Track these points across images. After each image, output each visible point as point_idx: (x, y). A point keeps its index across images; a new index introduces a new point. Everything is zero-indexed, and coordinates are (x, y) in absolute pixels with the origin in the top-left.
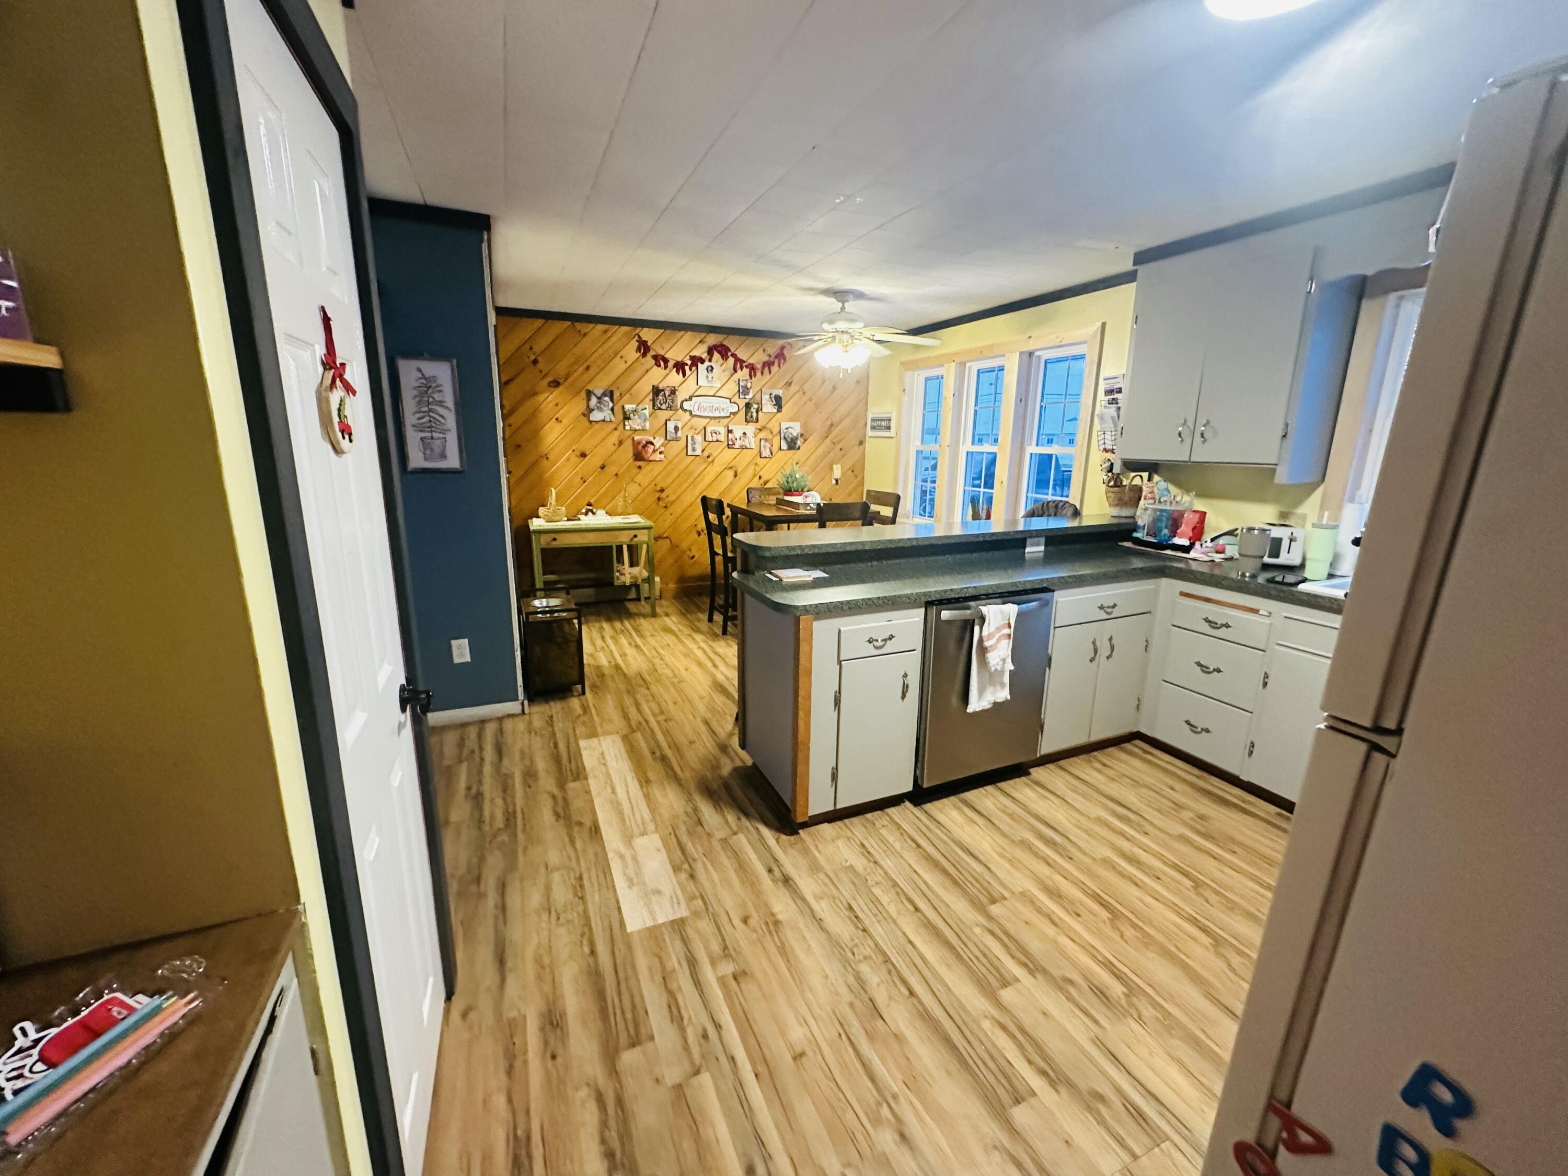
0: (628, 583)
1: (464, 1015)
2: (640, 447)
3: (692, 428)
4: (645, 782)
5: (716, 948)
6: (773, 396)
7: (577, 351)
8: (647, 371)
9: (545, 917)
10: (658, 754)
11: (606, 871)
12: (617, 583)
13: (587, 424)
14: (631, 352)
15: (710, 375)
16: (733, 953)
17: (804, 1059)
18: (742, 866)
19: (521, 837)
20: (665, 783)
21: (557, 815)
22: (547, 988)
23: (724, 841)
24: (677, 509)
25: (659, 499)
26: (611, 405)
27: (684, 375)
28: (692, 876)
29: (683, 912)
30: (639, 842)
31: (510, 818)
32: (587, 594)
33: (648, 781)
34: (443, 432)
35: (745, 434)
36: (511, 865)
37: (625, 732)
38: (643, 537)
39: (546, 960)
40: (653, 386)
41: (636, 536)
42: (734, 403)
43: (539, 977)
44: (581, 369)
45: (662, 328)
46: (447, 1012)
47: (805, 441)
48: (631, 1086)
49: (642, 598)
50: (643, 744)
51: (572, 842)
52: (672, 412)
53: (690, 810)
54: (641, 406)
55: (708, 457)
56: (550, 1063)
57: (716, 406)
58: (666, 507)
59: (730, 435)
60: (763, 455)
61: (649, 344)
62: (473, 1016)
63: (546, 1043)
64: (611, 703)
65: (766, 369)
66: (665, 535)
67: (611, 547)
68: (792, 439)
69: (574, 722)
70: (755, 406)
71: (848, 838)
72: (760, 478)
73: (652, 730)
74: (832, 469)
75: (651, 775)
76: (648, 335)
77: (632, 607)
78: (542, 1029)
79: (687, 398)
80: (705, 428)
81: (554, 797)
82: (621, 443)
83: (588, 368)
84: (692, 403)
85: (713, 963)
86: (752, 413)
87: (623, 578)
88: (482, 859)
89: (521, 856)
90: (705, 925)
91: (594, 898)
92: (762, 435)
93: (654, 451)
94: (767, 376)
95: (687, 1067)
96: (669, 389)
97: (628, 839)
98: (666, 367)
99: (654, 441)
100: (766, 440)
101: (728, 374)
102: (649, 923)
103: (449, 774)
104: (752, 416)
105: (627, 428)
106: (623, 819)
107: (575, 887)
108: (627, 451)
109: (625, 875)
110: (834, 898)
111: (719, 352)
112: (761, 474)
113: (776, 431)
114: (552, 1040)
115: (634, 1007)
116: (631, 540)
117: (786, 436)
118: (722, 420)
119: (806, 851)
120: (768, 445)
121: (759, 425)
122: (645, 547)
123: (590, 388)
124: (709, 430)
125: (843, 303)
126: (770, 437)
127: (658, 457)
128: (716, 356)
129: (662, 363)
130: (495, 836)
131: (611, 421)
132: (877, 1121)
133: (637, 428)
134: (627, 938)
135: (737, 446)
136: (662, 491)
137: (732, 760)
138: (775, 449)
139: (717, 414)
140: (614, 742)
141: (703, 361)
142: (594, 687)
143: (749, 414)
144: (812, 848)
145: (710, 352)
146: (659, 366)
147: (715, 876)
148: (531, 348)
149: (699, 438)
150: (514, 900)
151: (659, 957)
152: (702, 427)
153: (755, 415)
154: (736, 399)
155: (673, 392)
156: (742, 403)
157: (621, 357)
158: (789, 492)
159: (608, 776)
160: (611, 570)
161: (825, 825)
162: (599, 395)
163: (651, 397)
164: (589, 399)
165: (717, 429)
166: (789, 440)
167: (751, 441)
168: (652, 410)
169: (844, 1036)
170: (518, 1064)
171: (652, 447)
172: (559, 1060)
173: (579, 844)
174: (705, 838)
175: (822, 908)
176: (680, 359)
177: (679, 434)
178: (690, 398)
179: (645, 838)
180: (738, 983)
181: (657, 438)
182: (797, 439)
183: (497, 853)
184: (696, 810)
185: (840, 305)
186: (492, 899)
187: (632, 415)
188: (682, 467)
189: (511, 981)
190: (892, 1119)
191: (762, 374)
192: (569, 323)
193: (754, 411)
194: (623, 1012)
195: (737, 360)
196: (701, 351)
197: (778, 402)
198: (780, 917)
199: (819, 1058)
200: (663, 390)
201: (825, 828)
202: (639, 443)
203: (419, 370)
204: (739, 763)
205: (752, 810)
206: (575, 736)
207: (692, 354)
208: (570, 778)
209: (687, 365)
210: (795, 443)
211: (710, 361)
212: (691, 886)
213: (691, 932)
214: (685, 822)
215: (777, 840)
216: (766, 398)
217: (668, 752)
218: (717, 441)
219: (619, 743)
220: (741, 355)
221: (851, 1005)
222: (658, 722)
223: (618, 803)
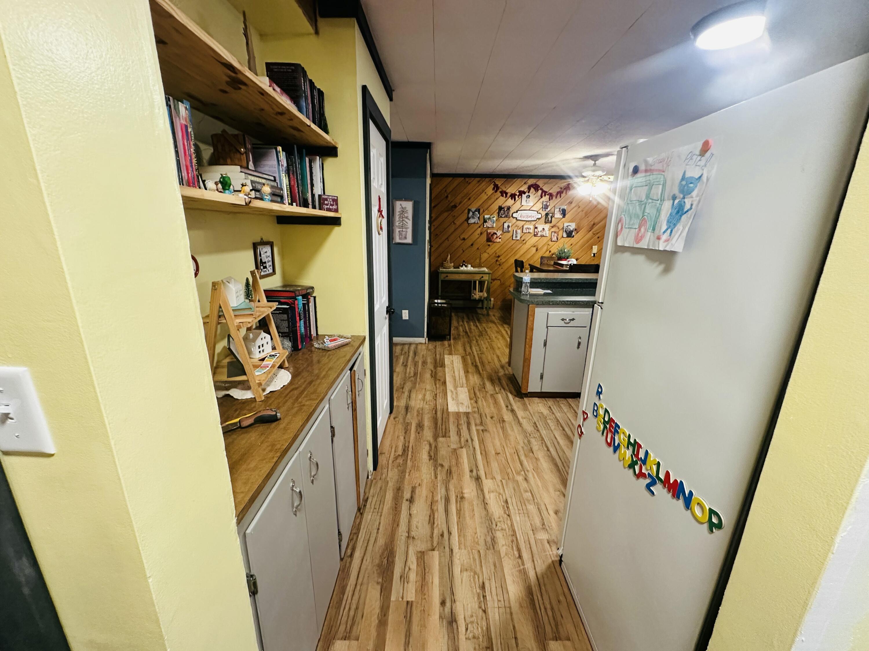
0: (477, 299)
1: (394, 418)
2: (490, 235)
3: (516, 226)
4: (467, 372)
5: (478, 422)
6: (561, 209)
7: (465, 191)
8: (497, 199)
9: (422, 402)
10: (474, 364)
11: (446, 394)
12: (472, 298)
13: (467, 224)
14: (490, 190)
15: (528, 200)
16: (484, 425)
17: (499, 455)
18: (496, 402)
19: (418, 379)
20: (475, 374)
21: (432, 377)
22: (420, 418)
23: (492, 395)
24: (505, 266)
25: (497, 261)
26: (478, 215)
27: (515, 200)
28: (476, 402)
29: (470, 410)
30: (459, 389)
31: (415, 374)
32: (460, 303)
33: (468, 372)
34: (407, 228)
35: (543, 229)
36: (414, 387)
37: (463, 355)
38: (486, 278)
39: (421, 412)
40: (499, 206)
41: (482, 277)
42: (540, 213)
43: (417, 415)
44: (466, 200)
45: (506, 178)
46: (389, 417)
47: (577, 233)
48: (440, 445)
49: (484, 307)
50: (469, 361)
51: (436, 385)
52: (507, 219)
53: (481, 383)
54: (492, 216)
55: (523, 240)
56: (417, 434)
57: (530, 215)
58: (500, 265)
59: (536, 230)
60: (553, 240)
61: (499, 186)
62: (397, 419)
63: (417, 430)
64: (460, 345)
65: (559, 195)
66: (498, 278)
67: (471, 281)
68: (569, 232)
69: (444, 349)
70: (551, 215)
71: (545, 404)
72: (550, 252)
73: (474, 356)
74: (592, 248)
75: (470, 370)
76: (499, 182)
77: (479, 311)
78: (416, 427)
79: (515, 211)
80: (523, 226)
81: (432, 371)
82: (481, 234)
83: (469, 199)
84: (517, 214)
85: (476, 425)
86: (549, 218)
87: (475, 296)
88: (404, 384)
89: (417, 385)
90: (476, 416)
91: (440, 401)
92: (553, 230)
93: (497, 238)
94: (559, 199)
95: (459, 446)
96: (506, 207)
97: (456, 387)
98: (506, 197)
99: (497, 233)
100: (555, 232)
101: (537, 199)
102: (457, 411)
103: (398, 358)
104: (548, 220)
105: (485, 226)
106: (455, 382)
107: (433, 397)
108: (484, 237)
109: (452, 396)
110: (529, 419)
111: (534, 188)
112: (550, 249)
113: (561, 227)
114: (419, 430)
115: (446, 429)
116: (480, 279)
117: (567, 230)
118: (532, 222)
119: (524, 404)
120: (556, 235)
121: (552, 225)
122: (486, 282)
123: (470, 208)
124: (525, 227)
125: (595, 161)
126: (558, 230)
127: (498, 240)
128: (532, 190)
129: (504, 195)
130: (410, 378)
131: (478, 223)
132: (518, 473)
133: (490, 226)
134: (448, 413)
135: (539, 235)
136: (499, 257)
137: (505, 371)
138: (559, 237)
139: (530, 219)
140: (458, 358)
141: (525, 193)
142: (455, 339)
143: (547, 219)
144: (527, 403)
145: (529, 188)
146: (503, 196)
147: (485, 404)
148: (446, 191)
149: (519, 231)
150: (413, 395)
151: (458, 420)
152: (521, 225)
153: (550, 219)
154: (541, 211)
155: (509, 208)
156: (544, 213)
157: (485, 193)
158: (560, 259)
159: (453, 367)
160: (470, 293)
161: (537, 399)
162: (473, 211)
163: (497, 211)
164: (469, 213)
165: (529, 226)
166: (568, 232)
167: (547, 233)
168: (497, 218)
169: (516, 453)
170: (408, 432)
171: (496, 235)
172: (420, 434)
173: (438, 386)
174: (485, 393)
175: (524, 422)
176: (513, 193)
177: (510, 229)
178: (517, 212)
179: (462, 388)
180: (483, 432)
181: (498, 231)
182: (572, 231)
183: (410, 383)
184: (484, 384)
185: (593, 162)
186: (406, 394)
187: (488, 220)
188: (510, 245)
189: (409, 414)
190: (524, 475)
191: (556, 198)
192: (463, 178)
193: (550, 217)
194: (442, 429)
195: (543, 191)
196: (524, 188)
197: (564, 213)
198: (505, 420)
199: (505, 455)
200: (504, 208)
201: (536, 400)
202: (490, 233)
203: (401, 205)
204: (507, 372)
205: (507, 388)
206: (444, 354)
207: (520, 190)
208: (439, 366)
209: (517, 195)
210: (571, 234)
211: (529, 192)
212: (475, 405)
213: (470, 416)
214: (478, 387)
215: (513, 399)
216: (557, 210)
217: (479, 364)
218: (529, 232)
219: (460, 357)
220: (545, 189)
221: (523, 447)
222: (478, 354)
223: (455, 376)
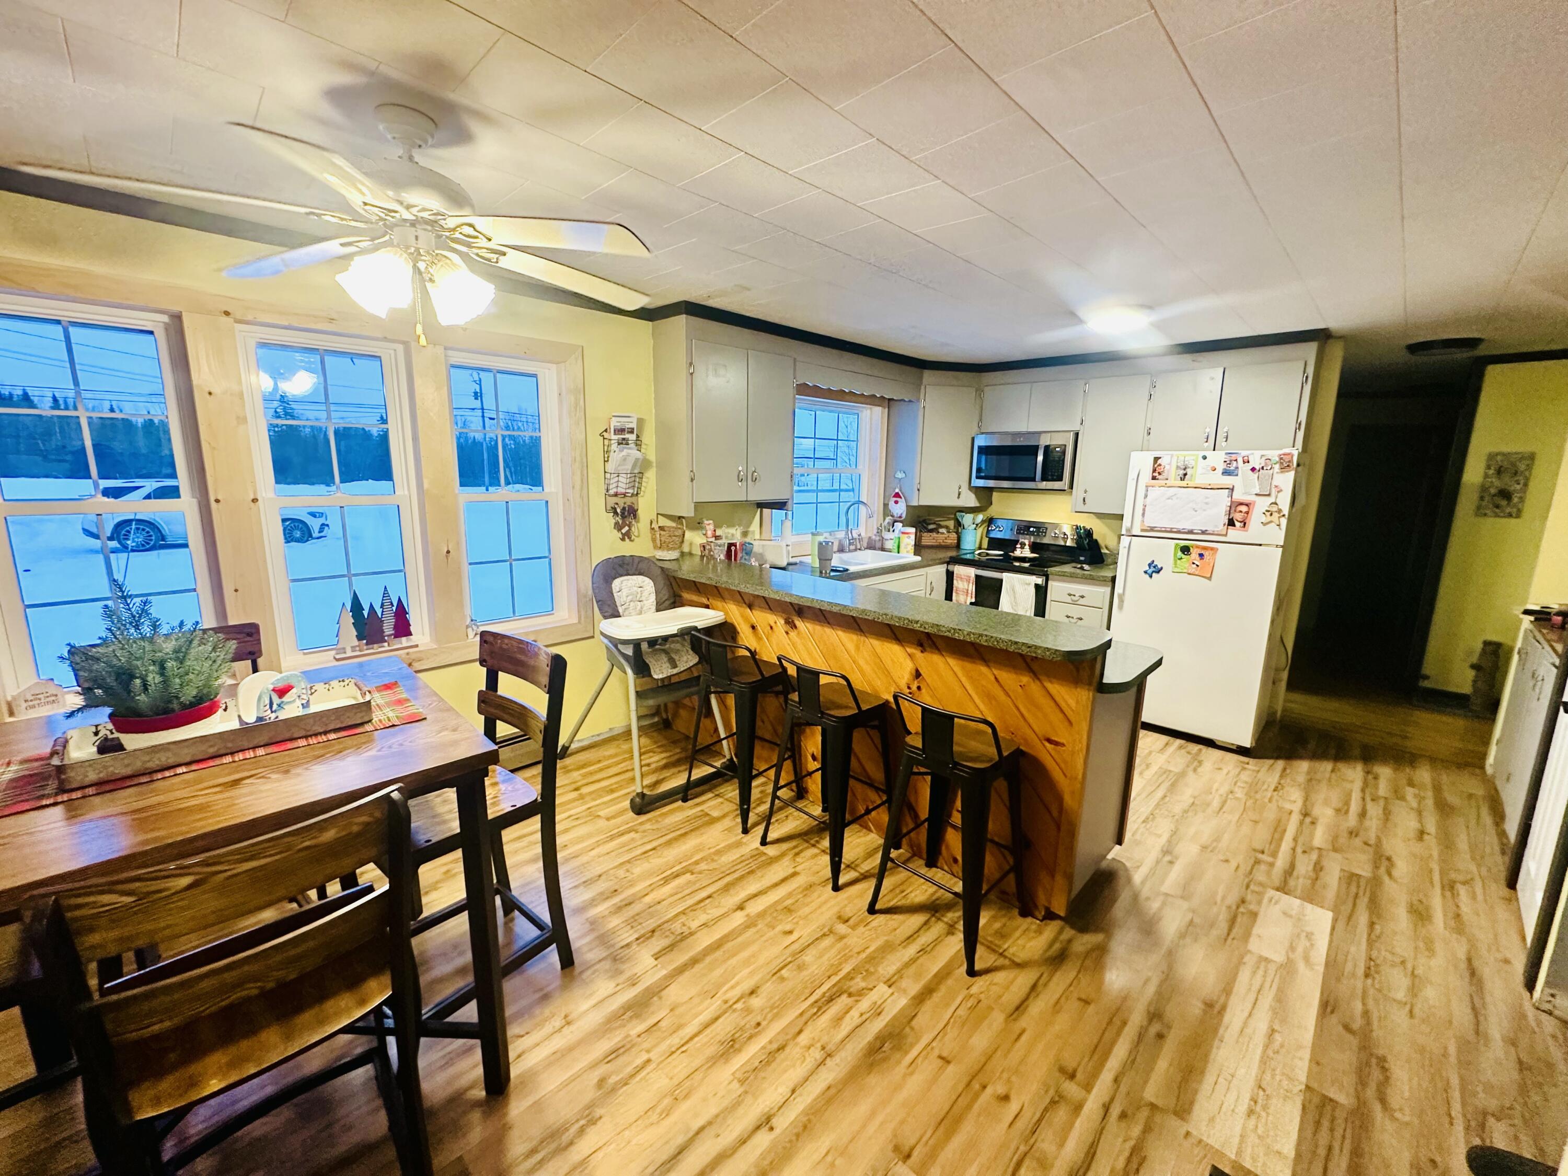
29: (1271, 893)
50: (1162, 1065)
91: (1357, 952)
102: (1309, 907)
106: (1280, 990)
107: (1377, 973)
109: (1312, 944)
114: (1422, 909)
115: (1349, 884)
134: (1336, 910)
140: (1207, 1122)
150: (1461, 1009)
151: (1313, 889)
170: (1452, 914)
172: (1417, 899)
173: (1358, 1007)
179: (1266, 954)
180: (1263, 851)
186: (1494, 1028)
189: (1461, 955)
194: (1358, 887)
223: (1275, 1012)
